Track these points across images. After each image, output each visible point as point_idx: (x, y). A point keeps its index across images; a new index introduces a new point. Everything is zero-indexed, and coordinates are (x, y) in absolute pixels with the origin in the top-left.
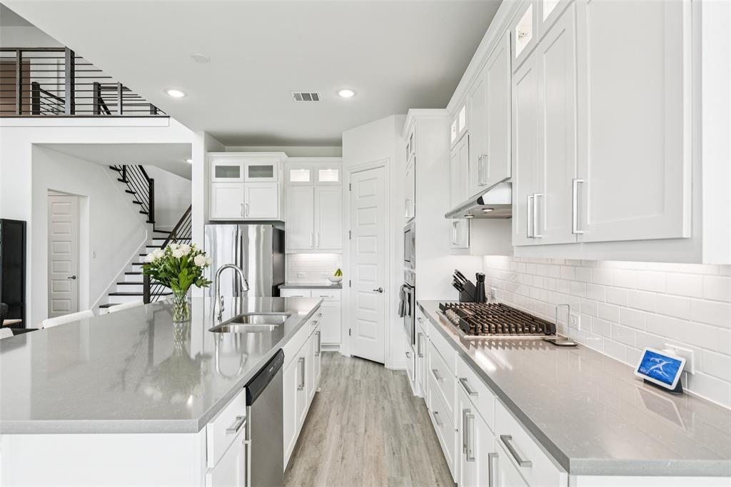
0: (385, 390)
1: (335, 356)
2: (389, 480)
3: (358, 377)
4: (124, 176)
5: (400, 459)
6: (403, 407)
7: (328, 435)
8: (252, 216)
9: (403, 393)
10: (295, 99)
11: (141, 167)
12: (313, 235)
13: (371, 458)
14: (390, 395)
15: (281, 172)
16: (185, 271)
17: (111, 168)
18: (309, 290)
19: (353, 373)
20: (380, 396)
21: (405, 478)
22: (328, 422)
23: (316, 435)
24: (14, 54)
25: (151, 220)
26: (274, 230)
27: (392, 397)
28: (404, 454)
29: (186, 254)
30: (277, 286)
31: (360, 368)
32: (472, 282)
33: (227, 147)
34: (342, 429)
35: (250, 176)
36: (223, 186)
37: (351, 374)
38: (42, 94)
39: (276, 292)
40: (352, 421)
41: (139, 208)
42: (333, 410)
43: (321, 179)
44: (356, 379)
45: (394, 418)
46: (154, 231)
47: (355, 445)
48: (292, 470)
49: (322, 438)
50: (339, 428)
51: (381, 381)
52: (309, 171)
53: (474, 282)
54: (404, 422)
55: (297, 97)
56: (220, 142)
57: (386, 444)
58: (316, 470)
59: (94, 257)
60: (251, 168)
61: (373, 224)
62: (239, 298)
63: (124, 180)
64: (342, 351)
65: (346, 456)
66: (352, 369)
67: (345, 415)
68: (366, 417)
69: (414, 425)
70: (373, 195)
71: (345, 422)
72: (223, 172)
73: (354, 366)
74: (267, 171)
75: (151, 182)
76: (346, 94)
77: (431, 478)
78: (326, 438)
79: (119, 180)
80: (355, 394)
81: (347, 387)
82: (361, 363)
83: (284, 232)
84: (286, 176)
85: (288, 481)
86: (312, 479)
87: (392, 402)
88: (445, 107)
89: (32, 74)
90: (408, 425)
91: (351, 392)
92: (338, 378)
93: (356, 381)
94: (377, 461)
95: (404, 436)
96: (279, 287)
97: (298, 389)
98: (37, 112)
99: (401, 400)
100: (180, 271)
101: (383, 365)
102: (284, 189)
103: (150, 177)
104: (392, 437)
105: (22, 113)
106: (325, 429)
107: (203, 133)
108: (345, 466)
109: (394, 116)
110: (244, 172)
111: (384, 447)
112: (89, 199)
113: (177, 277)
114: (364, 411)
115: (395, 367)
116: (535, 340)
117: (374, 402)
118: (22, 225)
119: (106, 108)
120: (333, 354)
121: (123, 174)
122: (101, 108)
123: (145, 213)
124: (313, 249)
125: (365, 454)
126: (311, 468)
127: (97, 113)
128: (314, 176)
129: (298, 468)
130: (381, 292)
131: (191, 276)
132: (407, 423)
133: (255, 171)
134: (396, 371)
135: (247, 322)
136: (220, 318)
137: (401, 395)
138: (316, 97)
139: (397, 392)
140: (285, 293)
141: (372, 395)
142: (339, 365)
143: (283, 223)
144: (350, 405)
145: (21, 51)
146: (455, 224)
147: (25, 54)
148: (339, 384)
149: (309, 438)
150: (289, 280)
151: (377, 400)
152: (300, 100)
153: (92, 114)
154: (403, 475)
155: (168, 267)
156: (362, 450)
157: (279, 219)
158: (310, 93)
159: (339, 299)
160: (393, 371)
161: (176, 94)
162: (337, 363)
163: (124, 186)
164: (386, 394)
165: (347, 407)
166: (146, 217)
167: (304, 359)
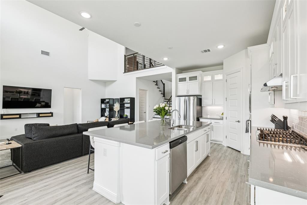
0: (237, 161)
1: (220, 145)
2: (226, 190)
3: (227, 154)
4: (157, 84)
5: (234, 185)
6: (243, 168)
7: (208, 170)
8: (190, 94)
9: (245, 164)
10: (202, 53)
11: (161, 80)
12: (212, 100)
13: (222, 181)
14: (239, 163)
15: (200, 78)
16: (163, 111)
17: (154, 81)
18: (210, 120)
19: (225, 152)
20: (234, 163)
21: (233, 192)
22: (210, 166)
23: (204, 169)
24: (133, 55)
25: (164, 96)
26: (197, 98)
27: (240, 164)
28: (236, 185)
29: (164, 106)
30: (198, 118)
31: (229, 151)
32: (281, 120)
33: (183, 72)
34: (214, 170)
35: (189, 80)
36: (181, 84)
37: (224, 153)
38: (139, 64)
39: (198, 120)
40: (219, 168)
41: (161, 92)
42: (213, 163)
43: (216, 79)
44: (226, 154)
45: (237, 171)
46: (165, 99)
47: (217, 176)
48: (193, 176)
49: (205, 170)
50: (213, 169)
51: (237, 157)
52: (211, 76)
53: (282, 120)
54: (241, 174)
55: (202, 52)
56: (181, 70)
57: (230, 179)
58: (200, 179)
59: (149, 107)
60: (190, 78)
61: (236, 95)
62: (185, 121)
63: (157, 85)
64: (224, 144)
65: (212, 178)
66: (225, 151)
67: (217, 166)
68: (225, 168)
69: (246, 176)
70: (236, 83)
71: (216, 168)
72: (182, 80)
73: (227, 150)
74: (195, 78)
75: (164, 84)
76: (221, 47)
77: (245, 195)
78: (207, 171)
79: (156, 85)
80: (223, 160)
81: (221, 157)
82: (230, 149)
83: (201, 98)
84: (202, 79)
85: (190, 179)
86: (198, 181)
87: (239, 165)
88: (266, 43)
89: (137, 59)
90: (243, 175)
91: (222, 158)
92: (219, 153)
93: (226, 155)
94: (224, 183)
95: (239, 179)
96: (199, 118)
97: (195, 151)
98: (137, 69)
99: (243, 165)
100: (162, 111)
101: (240, 152)
102: (201, 83)
103: (164, 83)
104: (234, 177)
105: (134, 70)
106: (208, 168)
107: (175, 68)
108: (211, 181)
109: (245, 50)
110: (188, 79)
111: (229, 179)
112: (148, 91)
113: (161, 113)
114: (225, 166)
115: (245, 154)
116: (299, 147)
117: (230, 164)
118: (134, 98)
119: (152, 65)
120: (219, 144)
121: (156, 83)
122: (151, 65)
123: (162, 94)
124: (212, 105)
125: (220, 179)
126: (199, 178)
127: (150, 67)
128: (213, 78)
129: (194, 176)
130: (239, 122)
131: (165, 113)
132: (243, 174)
133: (191, 79)
134: (246, 155)
135: (182, 128)
136: (172, 125)
137: (244, 164)
138: (209, 51)
139: (243, 163)
140: (201, 120)
141: (231, 161)
142: (221, 149)
143: (201, 96)
144: (220, 163)
145: (134, 54)
146: (269, 94)
147: (135, 55)
148: (218, 155)
149: (201, 169)
150: (204, 116)
151: (232, 164)
152: (203, 52)
153: (149, 67)
154: (233, 190)
155: (159, 110)
156: (219, 178)
157: (199, 94)
158: (207, 49)
159: (222, 124)
160: (244, 155)
161: (166, 59)
162: (220, 148)
163: (157, 86)
164: (237, 163)
165: (218, 164)
166: (162, 95)
167: (197, 141)
